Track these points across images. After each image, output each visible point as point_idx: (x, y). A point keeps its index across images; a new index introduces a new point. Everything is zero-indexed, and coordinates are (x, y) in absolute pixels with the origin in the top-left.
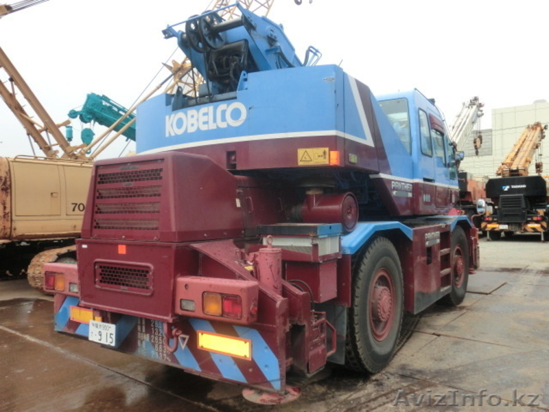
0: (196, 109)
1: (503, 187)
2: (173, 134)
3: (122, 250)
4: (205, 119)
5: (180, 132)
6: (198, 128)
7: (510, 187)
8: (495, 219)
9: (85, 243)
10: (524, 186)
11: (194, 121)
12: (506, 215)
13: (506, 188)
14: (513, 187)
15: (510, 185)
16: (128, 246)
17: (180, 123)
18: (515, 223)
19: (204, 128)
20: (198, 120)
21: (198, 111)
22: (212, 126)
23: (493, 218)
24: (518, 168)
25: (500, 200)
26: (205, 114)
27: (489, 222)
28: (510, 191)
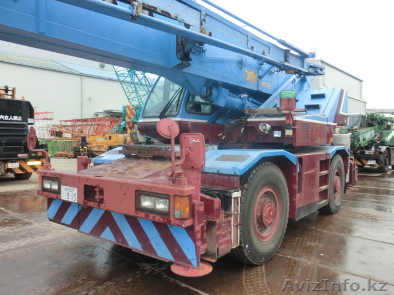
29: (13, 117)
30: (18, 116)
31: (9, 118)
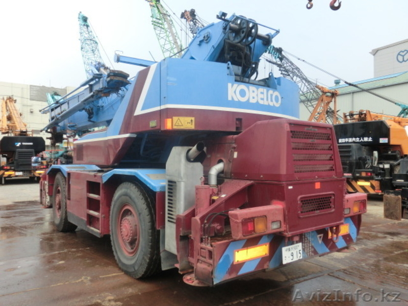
0: (256, 87)
1: (16, 144)
2: (236, 99)
3: (318, 186)
4: (262, 96)
5: (244, 100)
6: (258, 101)
7: (22, 144)
8: (12, 168)
9: (290, 185)
10: (31, 144)
11: (254, 95)
12: (21, 165)
13: (18, 144)
14: (24, 144)
15: (21, 142)
16: (321, 182)
17: (243, 93)
18: (27, 171)
19: (261, 102)
20: (257, 95)
21: (257, 89)
22: (266, 103)
23: (11, 167)
24: (26, 130)
25: (17, 153)
26: (262, 93)
27: (7, 170)
28: (21, 146)
29: (363, 139)
30: (369, 137)
31: (360, 140)
